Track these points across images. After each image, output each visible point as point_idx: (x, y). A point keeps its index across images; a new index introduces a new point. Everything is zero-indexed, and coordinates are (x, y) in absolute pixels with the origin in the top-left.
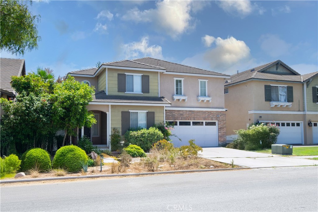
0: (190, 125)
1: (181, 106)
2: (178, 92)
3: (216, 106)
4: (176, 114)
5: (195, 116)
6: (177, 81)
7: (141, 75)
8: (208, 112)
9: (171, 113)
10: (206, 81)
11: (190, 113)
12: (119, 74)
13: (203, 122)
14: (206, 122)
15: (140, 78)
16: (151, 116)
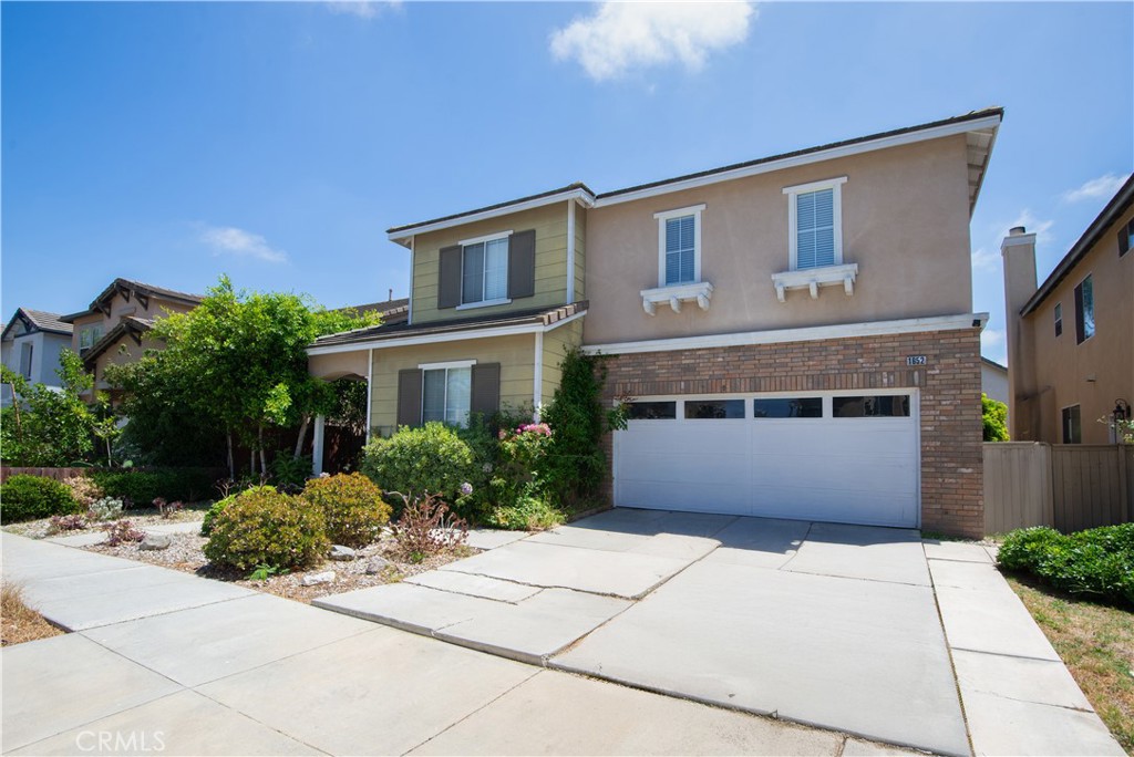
0: (742, 415)
1: (688, 329)
4: (661, 367)
5: (762, 373)
6: (670, 225)
8: (846, 347)
9: (640, 364)
10: (836, 185)
11: (732, 357)
12: (442, 252)
13: (819, 401)
14: (836, 401)
15: (505, 247)
16: (486, 379)
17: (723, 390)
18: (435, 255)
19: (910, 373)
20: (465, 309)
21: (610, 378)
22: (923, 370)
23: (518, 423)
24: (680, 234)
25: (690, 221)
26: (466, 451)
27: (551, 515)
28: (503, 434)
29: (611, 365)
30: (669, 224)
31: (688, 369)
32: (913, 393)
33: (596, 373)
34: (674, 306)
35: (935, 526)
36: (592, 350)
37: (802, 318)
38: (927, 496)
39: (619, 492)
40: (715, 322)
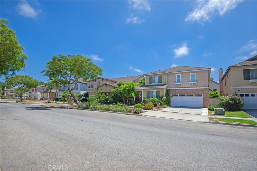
0: (185, 96)
1: (179, 87)
2: (178, 81)
3: (201, 86)
4: (176, 91)
7: (158, 76)
8: (196, 90)
9: (174, 91)
10: (195, 73)
11: (184, 90)
12: (150, 77)
13: (193, 95)
14: (195, 95)
15: (158, 77)
16: (158, 92)
17: (183, 93)
18: (149, 77)
19: (202, 92)
20: (153, 84)
21: (170, 92)
22: (203, 92)
23: (163, 97)
24: (178, 77)
25: (180, 75)
26: (158, 100)
27: (167, 106)
28: (162, 98)
29: (170, 91)
30: (177, 76)
31: (179, 91)
32: (202, 94)
33: (169, 91)
34: (178, 85)
35: (204, 107)
36: (168, 89)
37: (191, 86)
38: (204, 104)
39: (171, 104)
40: (182, 86)
